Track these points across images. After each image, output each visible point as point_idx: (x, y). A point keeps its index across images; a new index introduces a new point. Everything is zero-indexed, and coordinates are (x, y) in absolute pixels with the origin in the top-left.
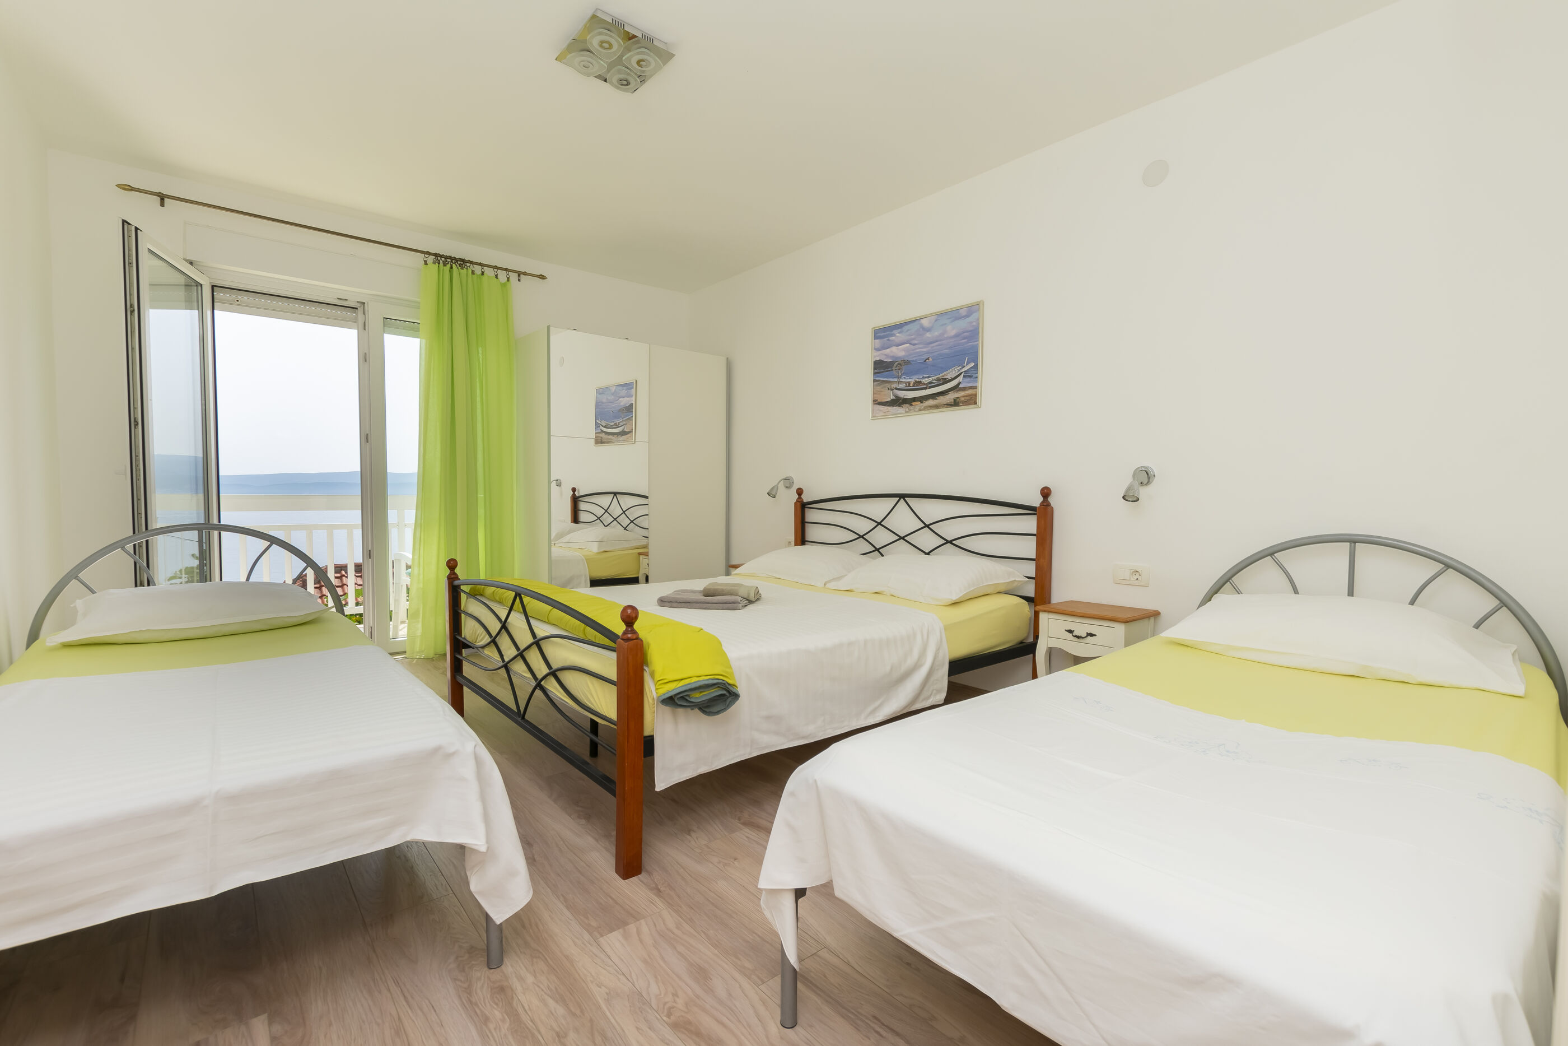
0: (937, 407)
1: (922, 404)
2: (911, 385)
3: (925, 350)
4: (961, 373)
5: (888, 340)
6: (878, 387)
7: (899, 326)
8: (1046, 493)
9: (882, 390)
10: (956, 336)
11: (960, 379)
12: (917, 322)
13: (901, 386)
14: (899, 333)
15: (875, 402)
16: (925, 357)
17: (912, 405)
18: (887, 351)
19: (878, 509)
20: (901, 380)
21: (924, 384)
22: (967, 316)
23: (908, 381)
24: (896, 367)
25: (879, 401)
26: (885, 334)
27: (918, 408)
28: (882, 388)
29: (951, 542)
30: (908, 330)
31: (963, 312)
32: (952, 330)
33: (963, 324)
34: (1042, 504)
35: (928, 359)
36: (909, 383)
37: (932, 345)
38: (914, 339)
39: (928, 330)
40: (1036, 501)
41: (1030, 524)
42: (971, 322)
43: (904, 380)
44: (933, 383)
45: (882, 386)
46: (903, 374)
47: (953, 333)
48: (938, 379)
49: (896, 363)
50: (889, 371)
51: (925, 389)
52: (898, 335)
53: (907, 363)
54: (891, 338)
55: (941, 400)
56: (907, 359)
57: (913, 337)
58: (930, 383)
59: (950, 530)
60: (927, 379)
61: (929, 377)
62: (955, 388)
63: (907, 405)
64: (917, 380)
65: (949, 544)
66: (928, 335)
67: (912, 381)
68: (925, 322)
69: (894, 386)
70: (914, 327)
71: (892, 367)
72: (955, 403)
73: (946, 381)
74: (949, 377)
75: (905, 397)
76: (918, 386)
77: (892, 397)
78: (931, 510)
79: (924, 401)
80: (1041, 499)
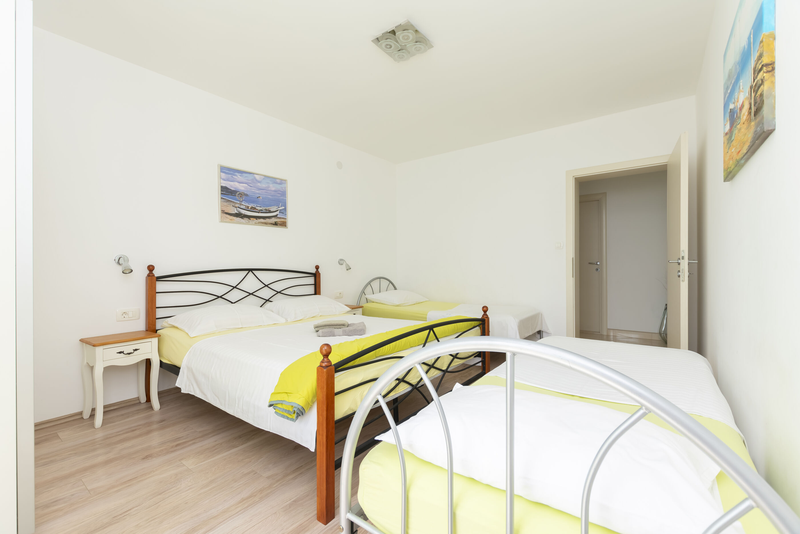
0: (266, 224)
1: (257, 220)
2: (249, 208)
3: (258, 192)
4: (278, 210)
5: (232, 177)
6: (226, 203)
7: (241, 172)
8: (317, 267)
9: (228, 206)
10: (275, 191)
11: (278, 213)
12: (252, 175)
13: (242, 207)
14: (240, 176)
15: (223, 212)
16: (258, 195)
17: (250, 219)
18: (232, 183)
19: (233, 278)
20: (242, 203)
21: (257, 210)
22: (280, 184)
23: (247, 205)
24: (238, 195)
25: (226, 211)
26: (229, 172)
27: (254, 222)
28: (228, 204)
29: (280, 292)
30: (246, 177)
31: (278, 181)
32: (273, 187)
33: (278, 187)
34: (316, 272)
35: (260, 197)
36: (248, 207)
37: (262, 191)
38: (250, 183)
39: (259, 182)
40: (314, 271)
41: (311, 280)
42: (282, 188)
43: (244, 204)
44: (262, 210)
45: (228, 203)
46: (244, 200)
47: (273, 189)
48: (266, 210)
49: (238, 193)
50: (233, 195)
51: (259, 212)
52: (239, 176)
53: (246, 195)
54: (233, 176)
55: (268, 220)
56: (246, 193)
57: (250, 182)
58: (261, 210)
59: (278, 287)
60: (259, 208)
61: (260, 207)
62: (275, 216)
63: (247, 219)
64: (253, 207)
65: (279, 293)
66: (259, 184)
67: (250, 206)
68: (257, 177)
69: (237, 205)
70: (250, 177)
71: (235, 194)
72: (276, 224)
73: (270, 212)
74: (272, 210)
75: (245, 214)
76: (253, 209)
77: (236, 212)
78: (267, 277)
79: (258, 219)
80: (316, 270)
